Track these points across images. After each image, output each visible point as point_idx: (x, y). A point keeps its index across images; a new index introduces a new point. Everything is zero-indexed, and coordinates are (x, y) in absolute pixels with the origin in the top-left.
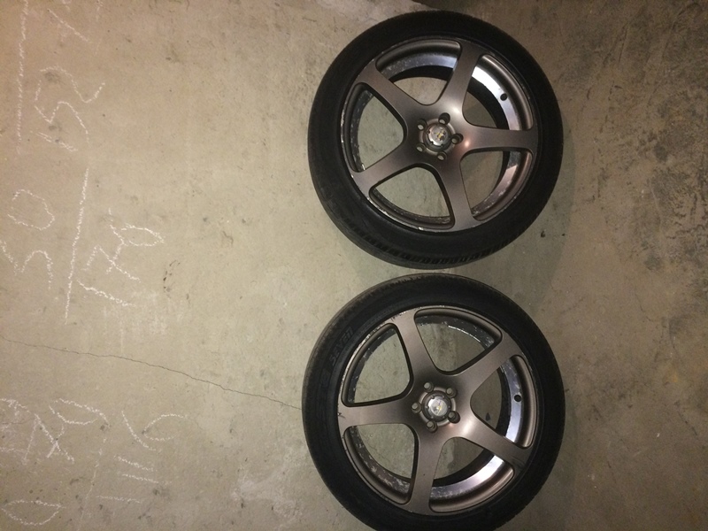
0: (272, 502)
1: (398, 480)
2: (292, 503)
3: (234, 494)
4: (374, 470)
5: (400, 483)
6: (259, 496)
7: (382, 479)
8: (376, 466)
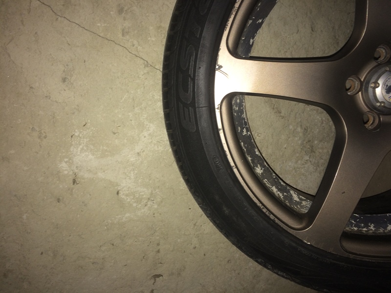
0: (117, 185)
1: (292, 192)
2: (145, 192)
3: (64, 166)
4: (259, 170)
5: (295, 197)
6: (101, 175)
7: (268, 185)
8: (262, 166)
